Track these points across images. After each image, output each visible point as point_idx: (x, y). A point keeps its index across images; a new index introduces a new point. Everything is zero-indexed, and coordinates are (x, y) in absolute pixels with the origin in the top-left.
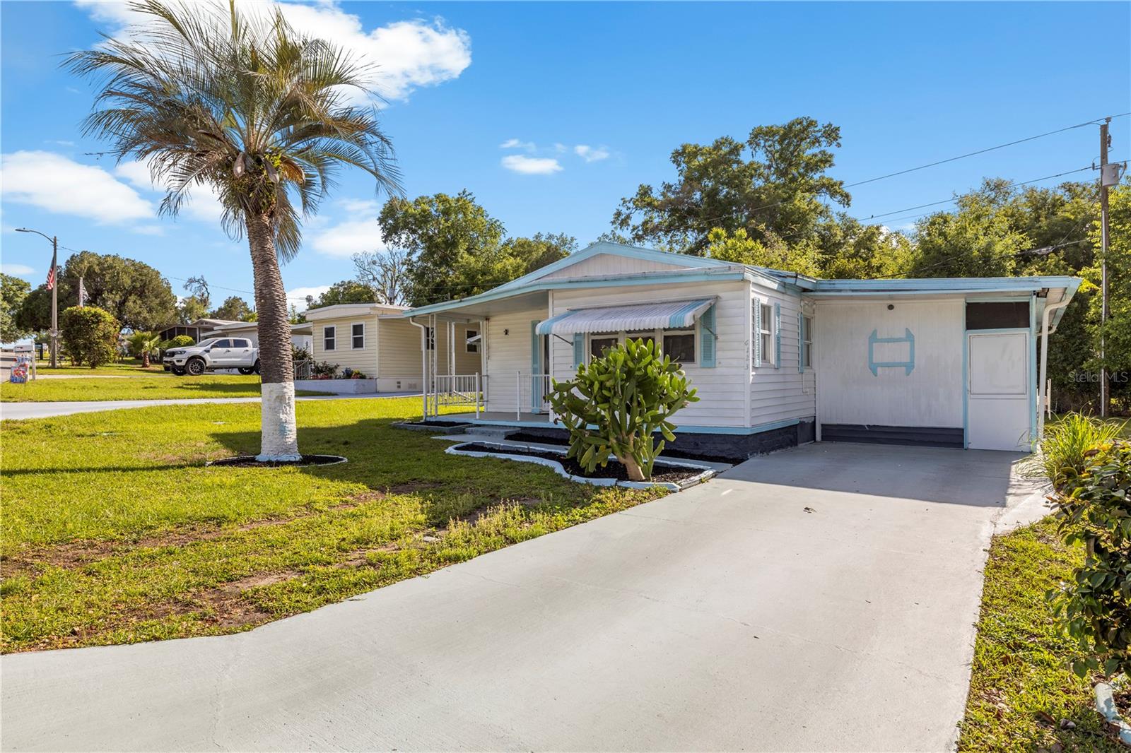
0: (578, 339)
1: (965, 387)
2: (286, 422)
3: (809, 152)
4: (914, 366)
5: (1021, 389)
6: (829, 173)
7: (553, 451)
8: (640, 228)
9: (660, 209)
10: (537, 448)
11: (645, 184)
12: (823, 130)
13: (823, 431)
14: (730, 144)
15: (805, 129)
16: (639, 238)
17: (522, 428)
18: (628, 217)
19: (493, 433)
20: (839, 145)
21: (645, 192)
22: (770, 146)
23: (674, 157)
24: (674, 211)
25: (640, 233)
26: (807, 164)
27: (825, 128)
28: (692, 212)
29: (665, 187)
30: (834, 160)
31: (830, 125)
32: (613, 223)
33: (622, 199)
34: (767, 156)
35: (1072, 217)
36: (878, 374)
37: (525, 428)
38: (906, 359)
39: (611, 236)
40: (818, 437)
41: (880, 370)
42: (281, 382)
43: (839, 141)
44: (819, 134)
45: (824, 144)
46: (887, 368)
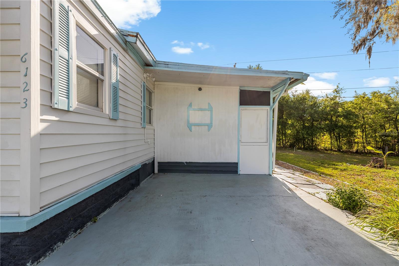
1: (238, 139)
4: (212, 126)
5: (265, 140)
13: (158, 166)
36: (192, 131)
38: (208, 121)
40: (156, 171)
41: (193, 128)
46: (197, 127)
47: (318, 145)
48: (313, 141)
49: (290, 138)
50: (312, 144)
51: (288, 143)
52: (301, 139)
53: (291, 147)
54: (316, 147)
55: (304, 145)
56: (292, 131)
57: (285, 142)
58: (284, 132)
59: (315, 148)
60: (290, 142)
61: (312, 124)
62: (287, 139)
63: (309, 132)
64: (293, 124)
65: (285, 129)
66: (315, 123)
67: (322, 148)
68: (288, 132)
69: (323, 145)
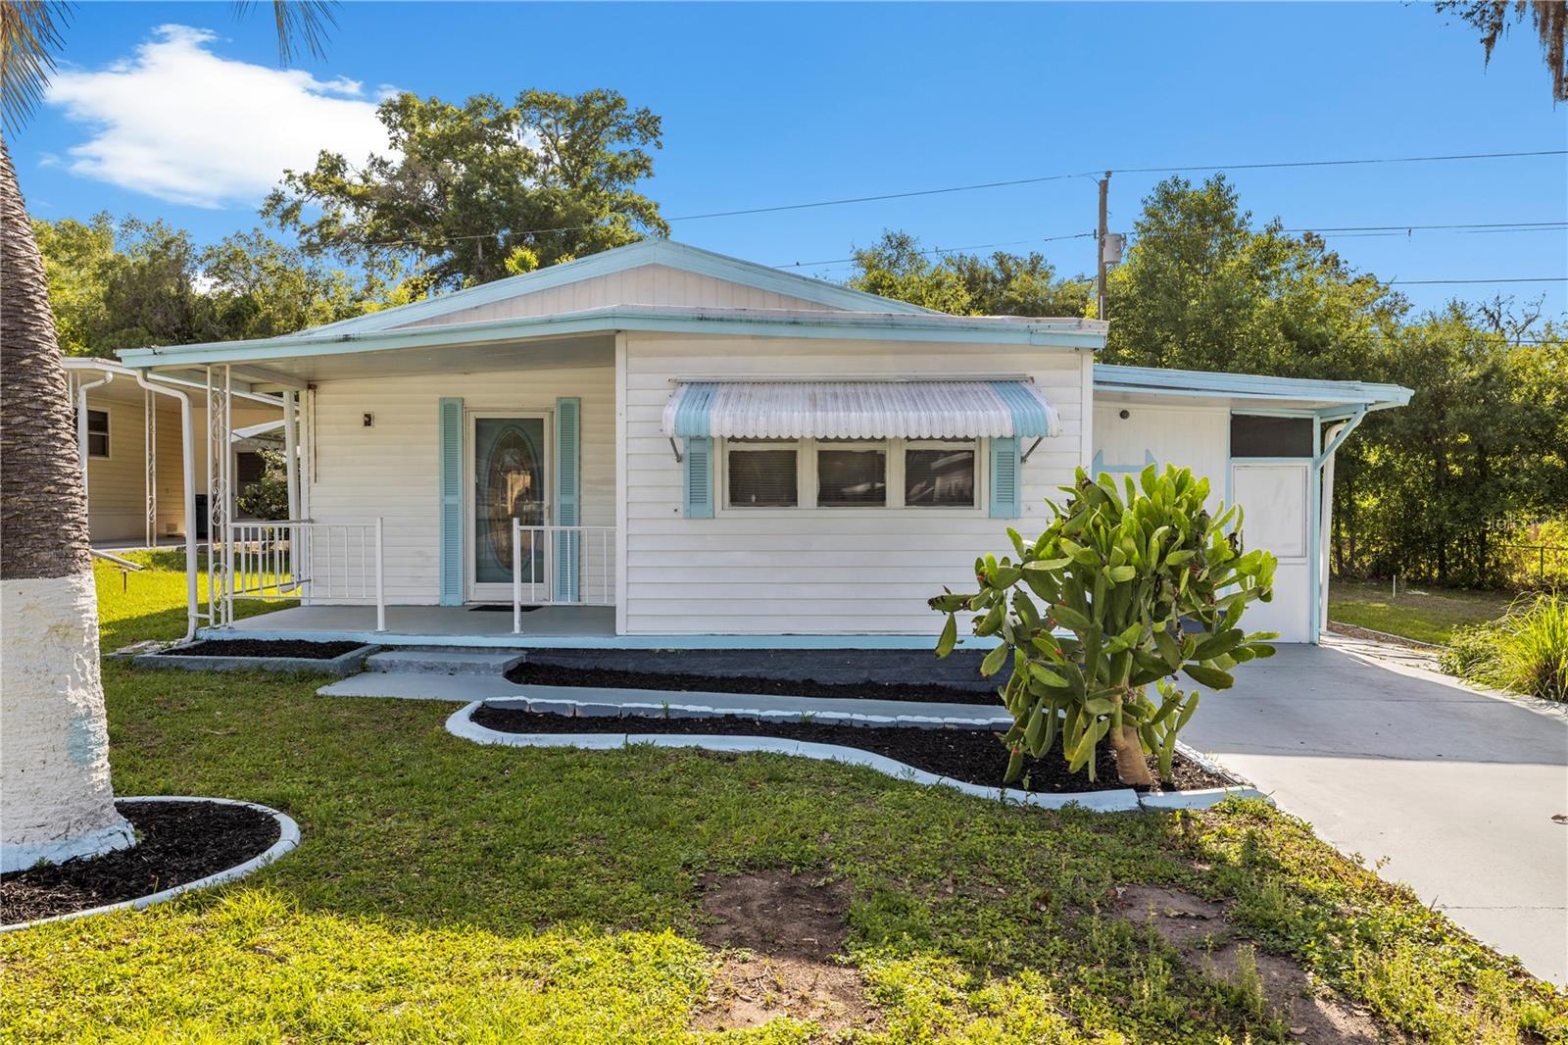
0: (696, 448)
2: (89, 715)
3: (613, 148)
5: (1298, 550)
6: (640, 189)
7: (738, 711)
8: (315, 231)
9: (360, 200)
10: (690, 708)
11: (333, 151)
12: (637, 117)
14: (497, 108)
15: (611, 108)
16: (311, 249)
17: (530, 651)
18: (297, 206)
19: (465, 667)
20: (659, 145)
21: (332, 165)
22: (549, 126)
23: (383, 113)
24: (383, 211)
25: (316, 240)
26: (613, 168)
27: (639, 114)
28: (419, 215)
29: (374, 163)
30: (654, 167)
31: (646, 111)
32: (265, 213)
33: (285, 172)
34: (544, 142)
35: (1021, 300)
37: (542, 651)
39: (253, 239)
42: (67, 572)
43: (659, 138)
44: (630, 122)
45: (637, 139)
47: (1510, 565)
48: (1485, 546)
49: (1373, 533)
50: (1481, 561)
51: (1365, 559)
52: (1428, 539)
53: (1378, 576)
54: (1501, 577)
55: (1441, 567)
56: (1382, 500)
57: (1352, 554)
58: (1345, 505)
59: (1493, 583)
60: (1377, 552)
61: (1481, 464)
62: (1360, 538)
63: (1463, 505)
64: (1388, 466)
65: (1352, 489)
66: (1497, 463)
67: (1530, 581)
68: (1365, 504)
69: (1533, 567)
